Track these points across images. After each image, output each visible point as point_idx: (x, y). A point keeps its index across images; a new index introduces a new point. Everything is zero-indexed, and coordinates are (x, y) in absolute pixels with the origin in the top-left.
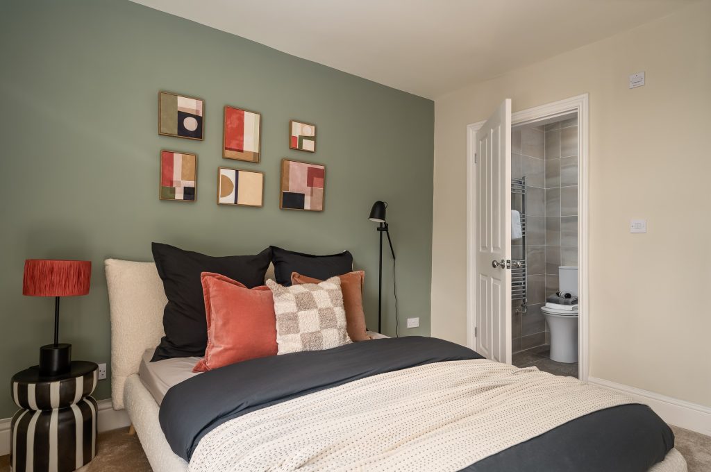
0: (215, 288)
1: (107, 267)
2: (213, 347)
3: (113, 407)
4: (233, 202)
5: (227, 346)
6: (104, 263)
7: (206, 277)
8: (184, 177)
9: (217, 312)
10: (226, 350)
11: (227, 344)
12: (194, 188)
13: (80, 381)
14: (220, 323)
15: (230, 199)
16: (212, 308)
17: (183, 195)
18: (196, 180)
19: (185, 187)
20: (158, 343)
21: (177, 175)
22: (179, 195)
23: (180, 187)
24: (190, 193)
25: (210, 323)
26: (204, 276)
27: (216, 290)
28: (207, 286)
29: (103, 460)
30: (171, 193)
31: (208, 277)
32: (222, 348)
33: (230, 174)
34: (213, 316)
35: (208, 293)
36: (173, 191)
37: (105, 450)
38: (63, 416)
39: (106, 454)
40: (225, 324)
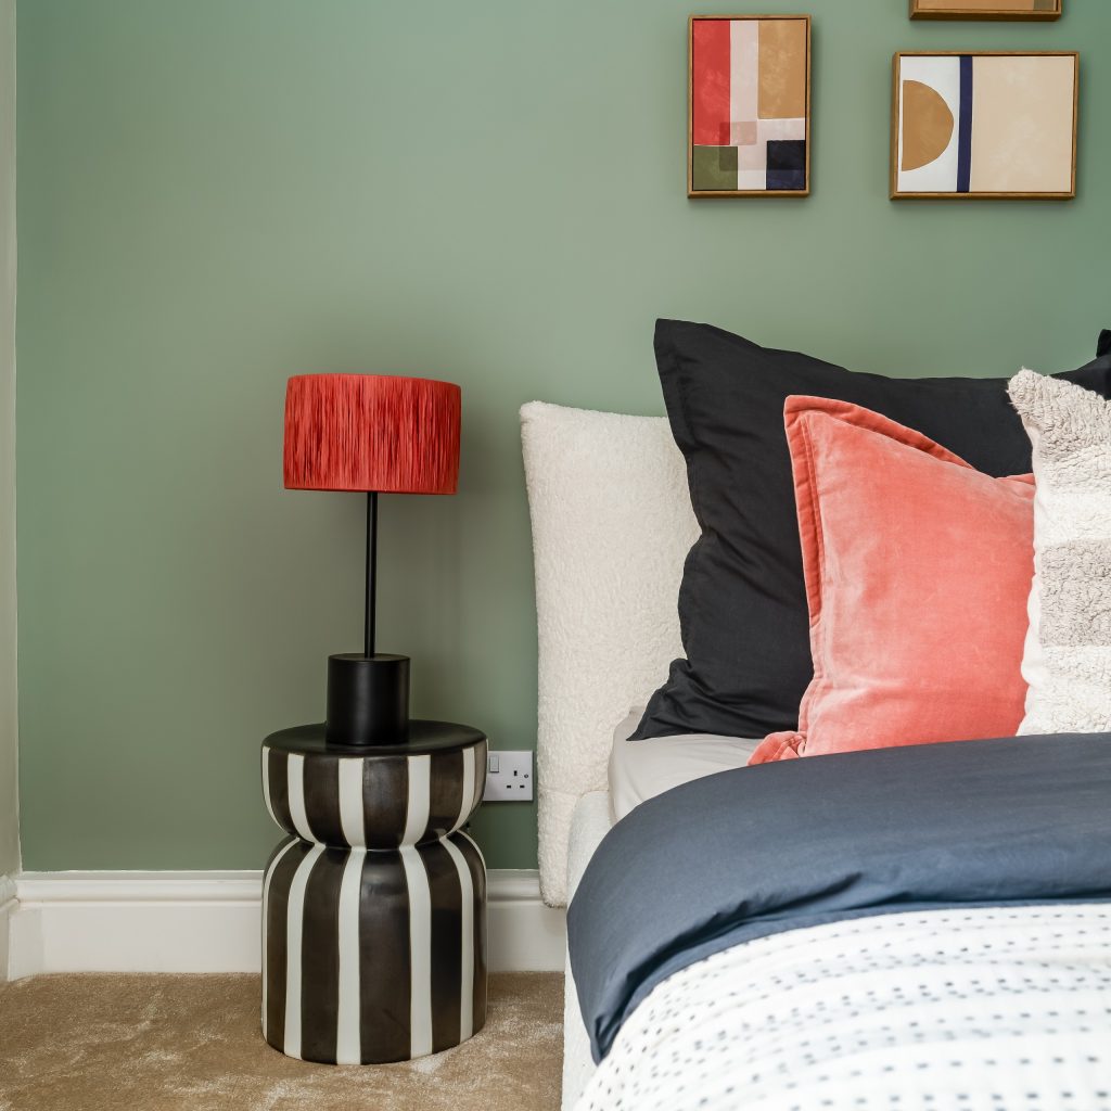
0: (837, 455)
1: (524, 428)
2: (828, 688)
3: (541, 896)
4: (949, 184)
5: (878, 684)
6: (518, 416)
7: (802, 417)
8: (766, 107)
9: (844, 548)
10: (876, 698)
11: (881, 676)
12: (803, 143)
13: (419, 769)
14: (855, 592)
15: (938, 175)
16: (827, 538)
17: (763, 173)
18: (811, 114)
19: (770, 144)
20: (661, 678)
21: (743, 103)
22: (752, 175)
23: (754, 142)
24: (789, 163)
25: (817, 593)
26: (796, 410)
27: (839, 464)
28: (808, 450)
29: (491, 1051)
30: (723, 168)
31: (811, 413)
32: (861, 692)
33: (937, 75)
34: (830, 566)
35: (810, 476)
36: (730, 160)
37: (506, 1026)
38: (377, 877)
39: (504, 1036)
40: (872, 595)
